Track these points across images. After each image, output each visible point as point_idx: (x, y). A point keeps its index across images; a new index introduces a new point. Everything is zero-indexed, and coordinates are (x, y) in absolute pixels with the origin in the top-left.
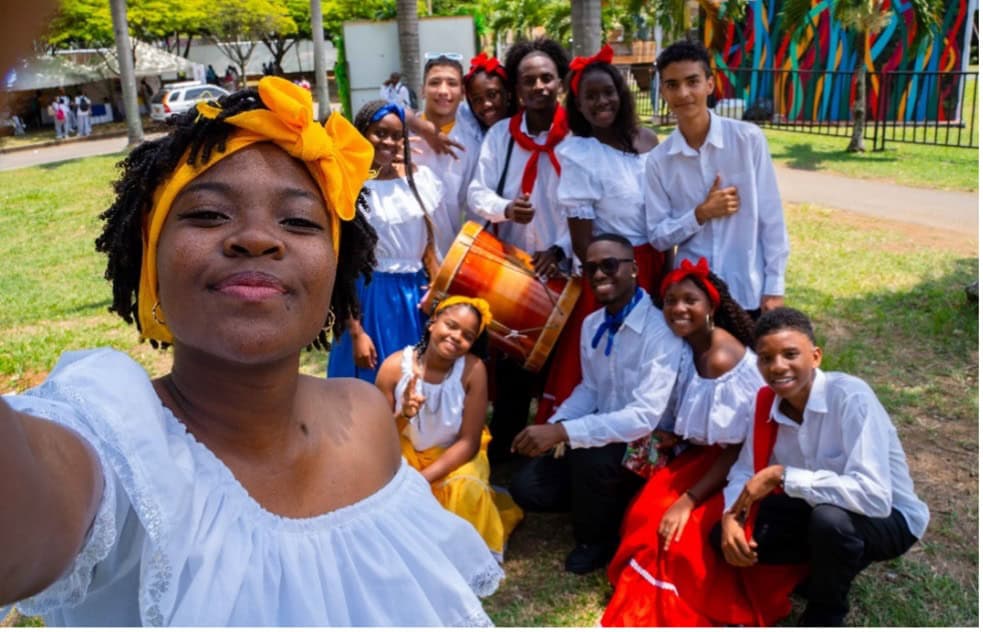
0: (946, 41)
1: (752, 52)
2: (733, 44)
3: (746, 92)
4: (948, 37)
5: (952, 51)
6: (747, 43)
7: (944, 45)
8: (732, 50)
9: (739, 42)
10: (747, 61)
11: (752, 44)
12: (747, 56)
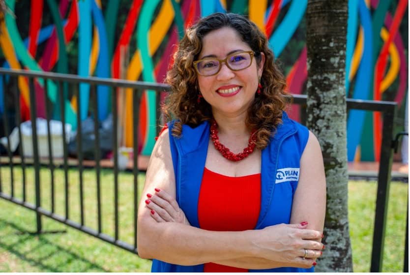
0: (385, 35)
1: (75, 41)
2: (44, 26)
3: (71, 108)
4: (387, 27)
5: (393, 50)
6: (66, 23)
7: (381, 40)
8: (43, 34)
9: (52, 22)
10: (69, 56)
11: (75, 27)
12: (69, 47)
